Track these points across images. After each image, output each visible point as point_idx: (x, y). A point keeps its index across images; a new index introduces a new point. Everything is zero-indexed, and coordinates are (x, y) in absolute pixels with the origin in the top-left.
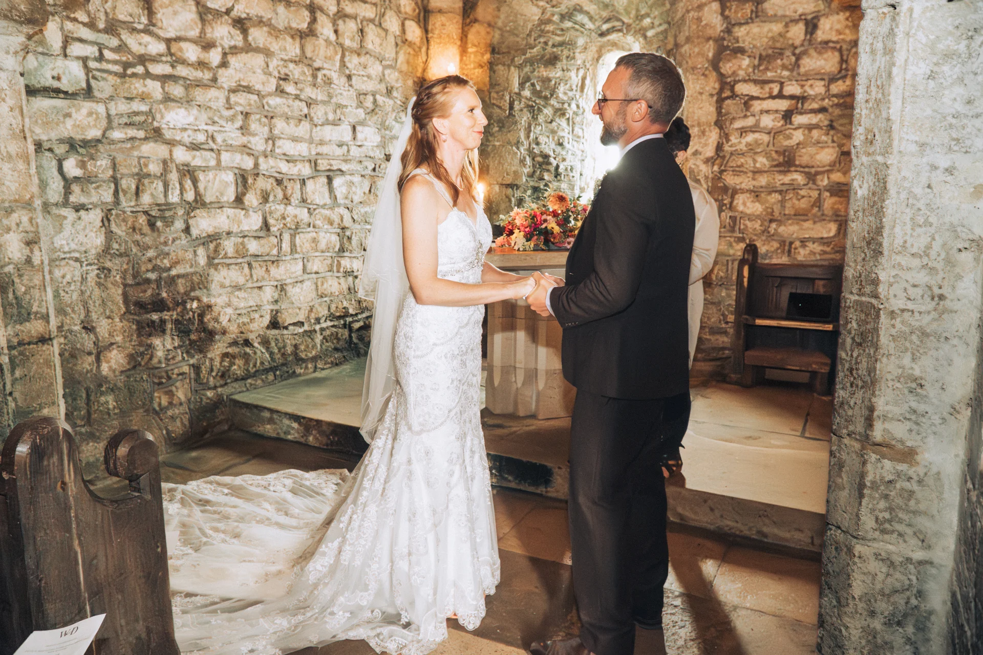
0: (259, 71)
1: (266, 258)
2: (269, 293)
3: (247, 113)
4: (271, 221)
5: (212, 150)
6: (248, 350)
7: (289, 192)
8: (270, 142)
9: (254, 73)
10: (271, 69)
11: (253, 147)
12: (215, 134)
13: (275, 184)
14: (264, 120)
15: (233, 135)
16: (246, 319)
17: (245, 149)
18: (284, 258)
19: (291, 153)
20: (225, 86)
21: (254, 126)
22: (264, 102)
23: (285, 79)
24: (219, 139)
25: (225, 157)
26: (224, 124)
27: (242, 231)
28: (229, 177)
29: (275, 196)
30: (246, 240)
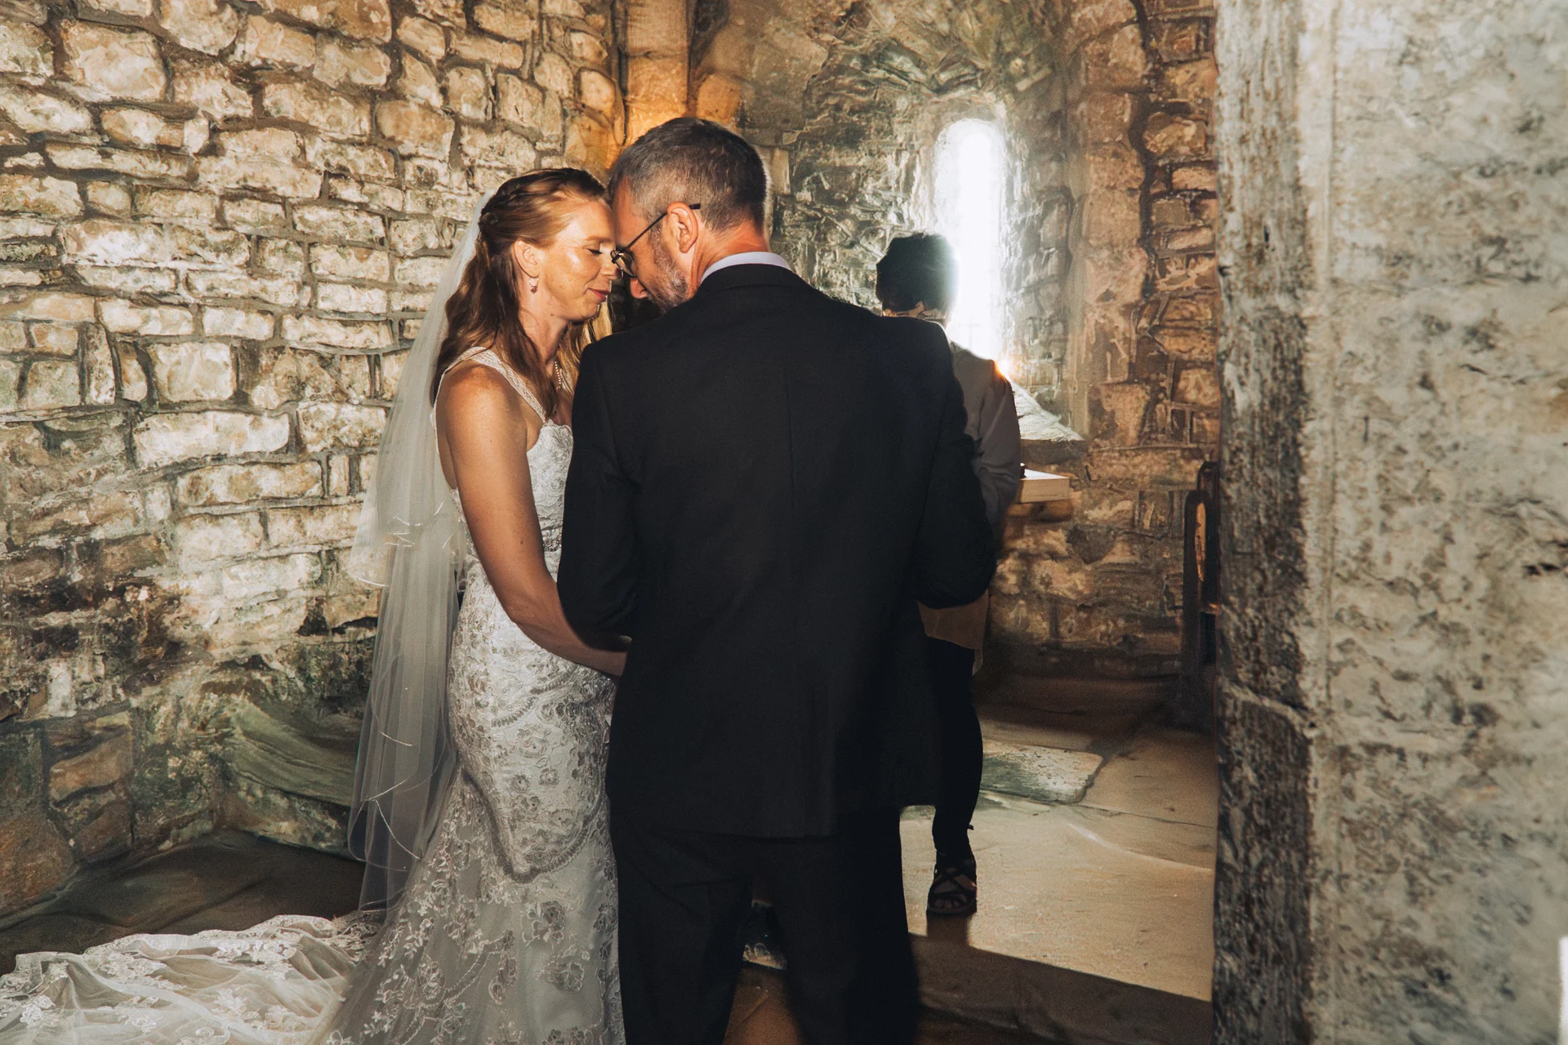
0: (287, 161)
1: (299, 502)
2: (302, 568)
3: (260, 238)
4: (308, 434)
5: (185, 305)
6: (257, 675)
7: (345, 381)
8: (308, 289)
9: (275, 163)
10: (311, 156)
11: (272, 300)
12: (192, 275)
13: (317, 365)
14: (294, 249)
15: (230, 278)
16: (253, 618)
17: (255, 304)
18: (334, 501)
19: (351, 308)
20: (213, 188)
21: (273, 262)
22: (296, 216)
23: (342, 174)
24: (200, 284)
25: (213, 319)
26: (209, 255)
27: (245, 455)
28: (222, 355)
29: (318, 389)
30: (254, 469)
